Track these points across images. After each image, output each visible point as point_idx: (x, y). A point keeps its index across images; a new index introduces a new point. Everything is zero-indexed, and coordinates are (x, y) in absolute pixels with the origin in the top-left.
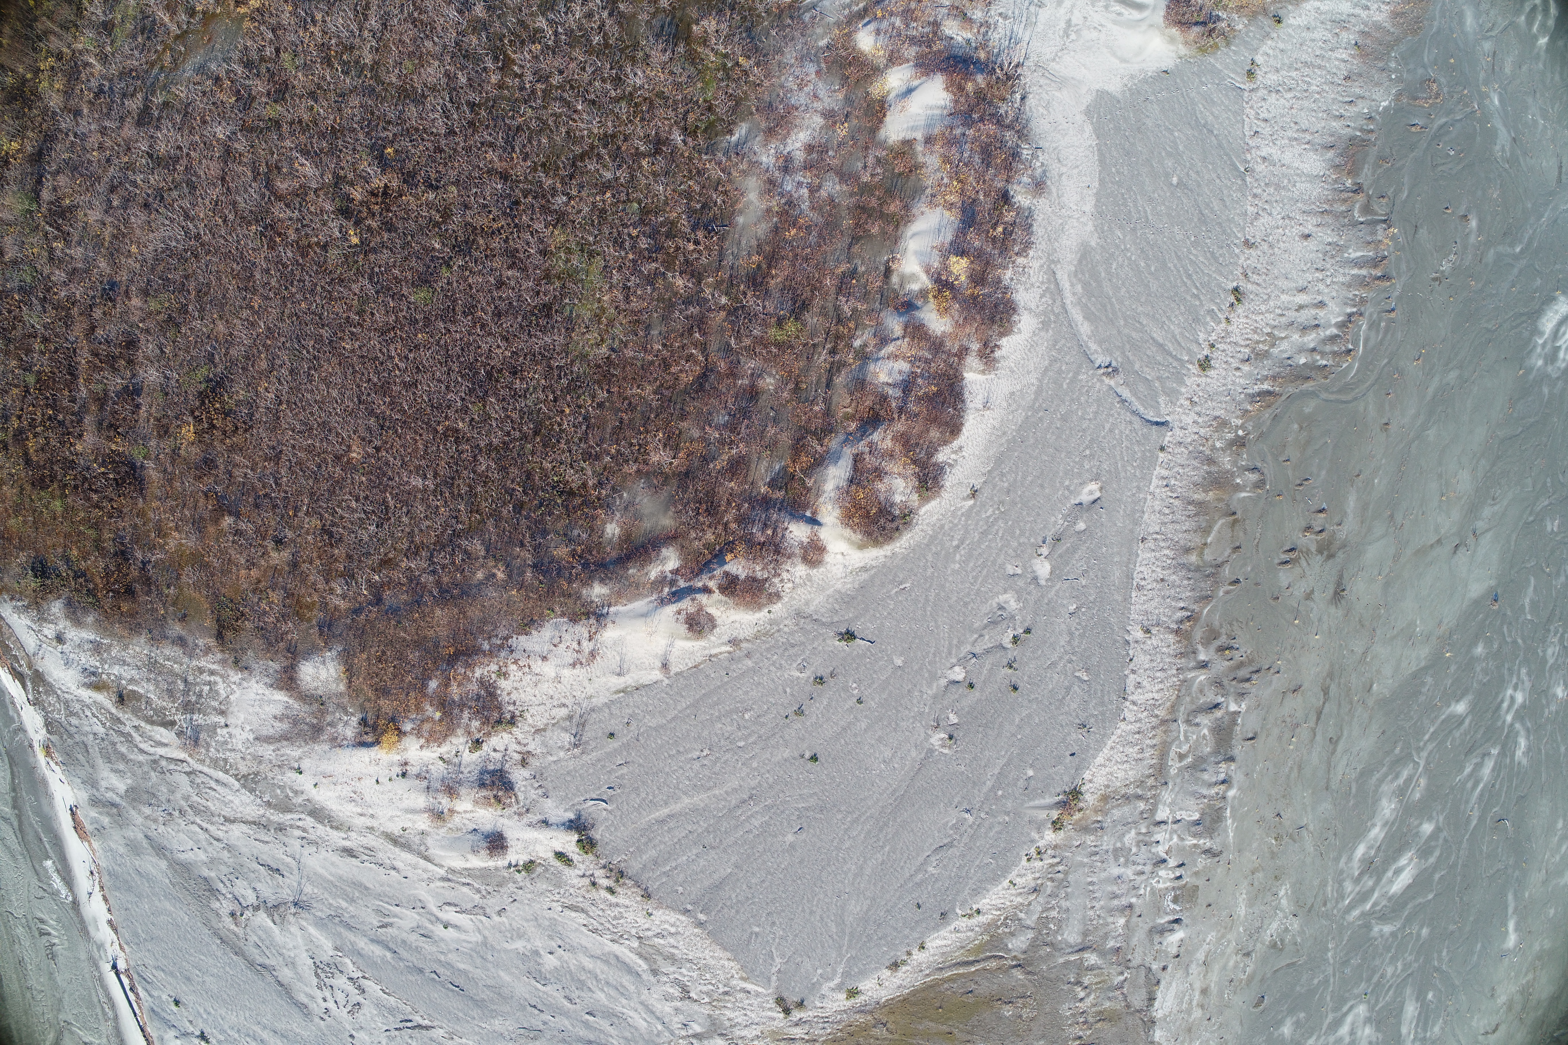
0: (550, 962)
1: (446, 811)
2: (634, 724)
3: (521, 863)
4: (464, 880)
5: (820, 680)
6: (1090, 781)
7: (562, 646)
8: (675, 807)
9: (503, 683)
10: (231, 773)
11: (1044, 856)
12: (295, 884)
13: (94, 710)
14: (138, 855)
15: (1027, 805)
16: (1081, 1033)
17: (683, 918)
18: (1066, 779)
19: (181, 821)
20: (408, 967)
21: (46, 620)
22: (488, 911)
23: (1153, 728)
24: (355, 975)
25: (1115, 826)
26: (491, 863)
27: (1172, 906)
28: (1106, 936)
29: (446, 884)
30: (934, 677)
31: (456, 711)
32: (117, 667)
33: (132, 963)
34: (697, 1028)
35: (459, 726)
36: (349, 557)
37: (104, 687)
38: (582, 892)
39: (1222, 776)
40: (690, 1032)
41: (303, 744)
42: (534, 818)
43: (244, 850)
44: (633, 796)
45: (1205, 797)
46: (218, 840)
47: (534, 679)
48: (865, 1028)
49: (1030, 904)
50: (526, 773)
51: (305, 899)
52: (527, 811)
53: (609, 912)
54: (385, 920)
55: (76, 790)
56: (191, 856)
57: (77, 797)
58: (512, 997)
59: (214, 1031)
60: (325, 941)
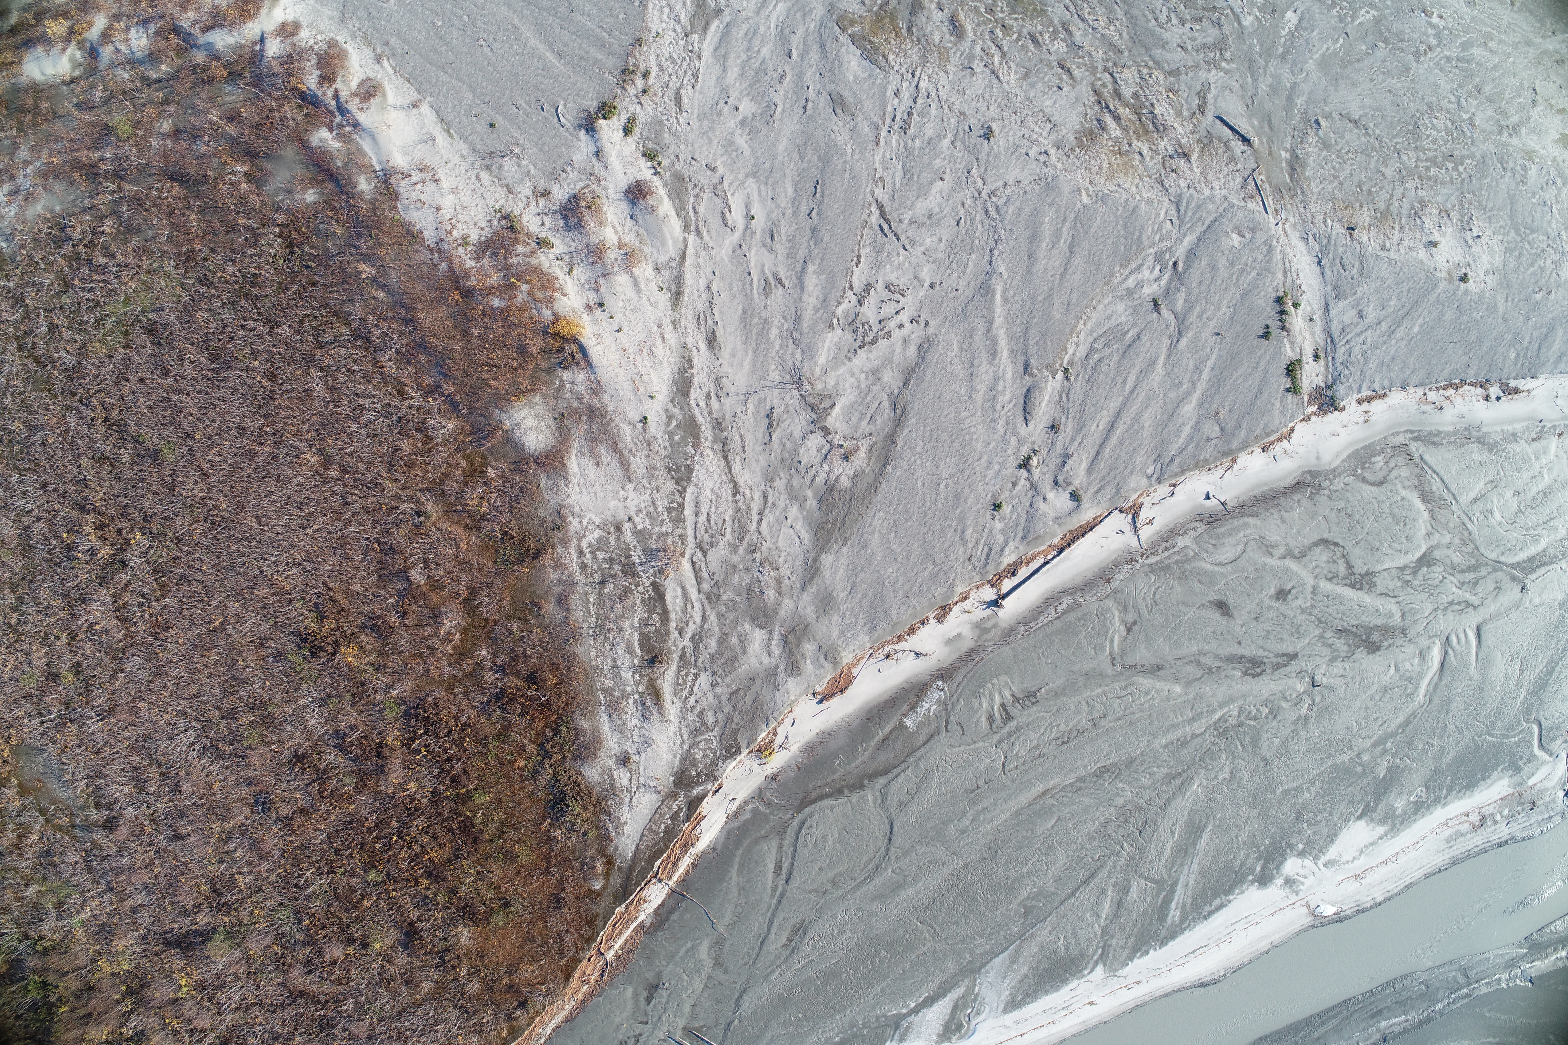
0: (747, 107)
1: (622, 252)
2: (474, 110)
3: (649, 164)
4: (692, 214)
7: (423, 197)
8: (542, 47)
9: (474, 237)
10: (681, 500)
12: (776, 392)
13: (685, 693)
14: (831, 594)
19: (763, 549)
20: (816, 243)
21: (613, 786)
22: (715, 181)
24: (854, 299)
26: (662, 192)
29: (704, 230)
31: (513, 270)
32: (623, 674)
33: (977, 578)
35: (529, 263)
37: (654, 687)
38: (658, 99)
41: (613, 425)
42: (597, 166)
43: (763, 463)
44: (543, 86)
46: (765, 497)
47: (460, 211)
50: (555, 189)
51: (788, 377)
52: (592, 174)
53: (670, 70)
54: (773, 282)
55: (792, 698)
56: (798, 526)
57: (800, 695)
58: (803, 132)
59: (1009, 451)
60: (828, 341)
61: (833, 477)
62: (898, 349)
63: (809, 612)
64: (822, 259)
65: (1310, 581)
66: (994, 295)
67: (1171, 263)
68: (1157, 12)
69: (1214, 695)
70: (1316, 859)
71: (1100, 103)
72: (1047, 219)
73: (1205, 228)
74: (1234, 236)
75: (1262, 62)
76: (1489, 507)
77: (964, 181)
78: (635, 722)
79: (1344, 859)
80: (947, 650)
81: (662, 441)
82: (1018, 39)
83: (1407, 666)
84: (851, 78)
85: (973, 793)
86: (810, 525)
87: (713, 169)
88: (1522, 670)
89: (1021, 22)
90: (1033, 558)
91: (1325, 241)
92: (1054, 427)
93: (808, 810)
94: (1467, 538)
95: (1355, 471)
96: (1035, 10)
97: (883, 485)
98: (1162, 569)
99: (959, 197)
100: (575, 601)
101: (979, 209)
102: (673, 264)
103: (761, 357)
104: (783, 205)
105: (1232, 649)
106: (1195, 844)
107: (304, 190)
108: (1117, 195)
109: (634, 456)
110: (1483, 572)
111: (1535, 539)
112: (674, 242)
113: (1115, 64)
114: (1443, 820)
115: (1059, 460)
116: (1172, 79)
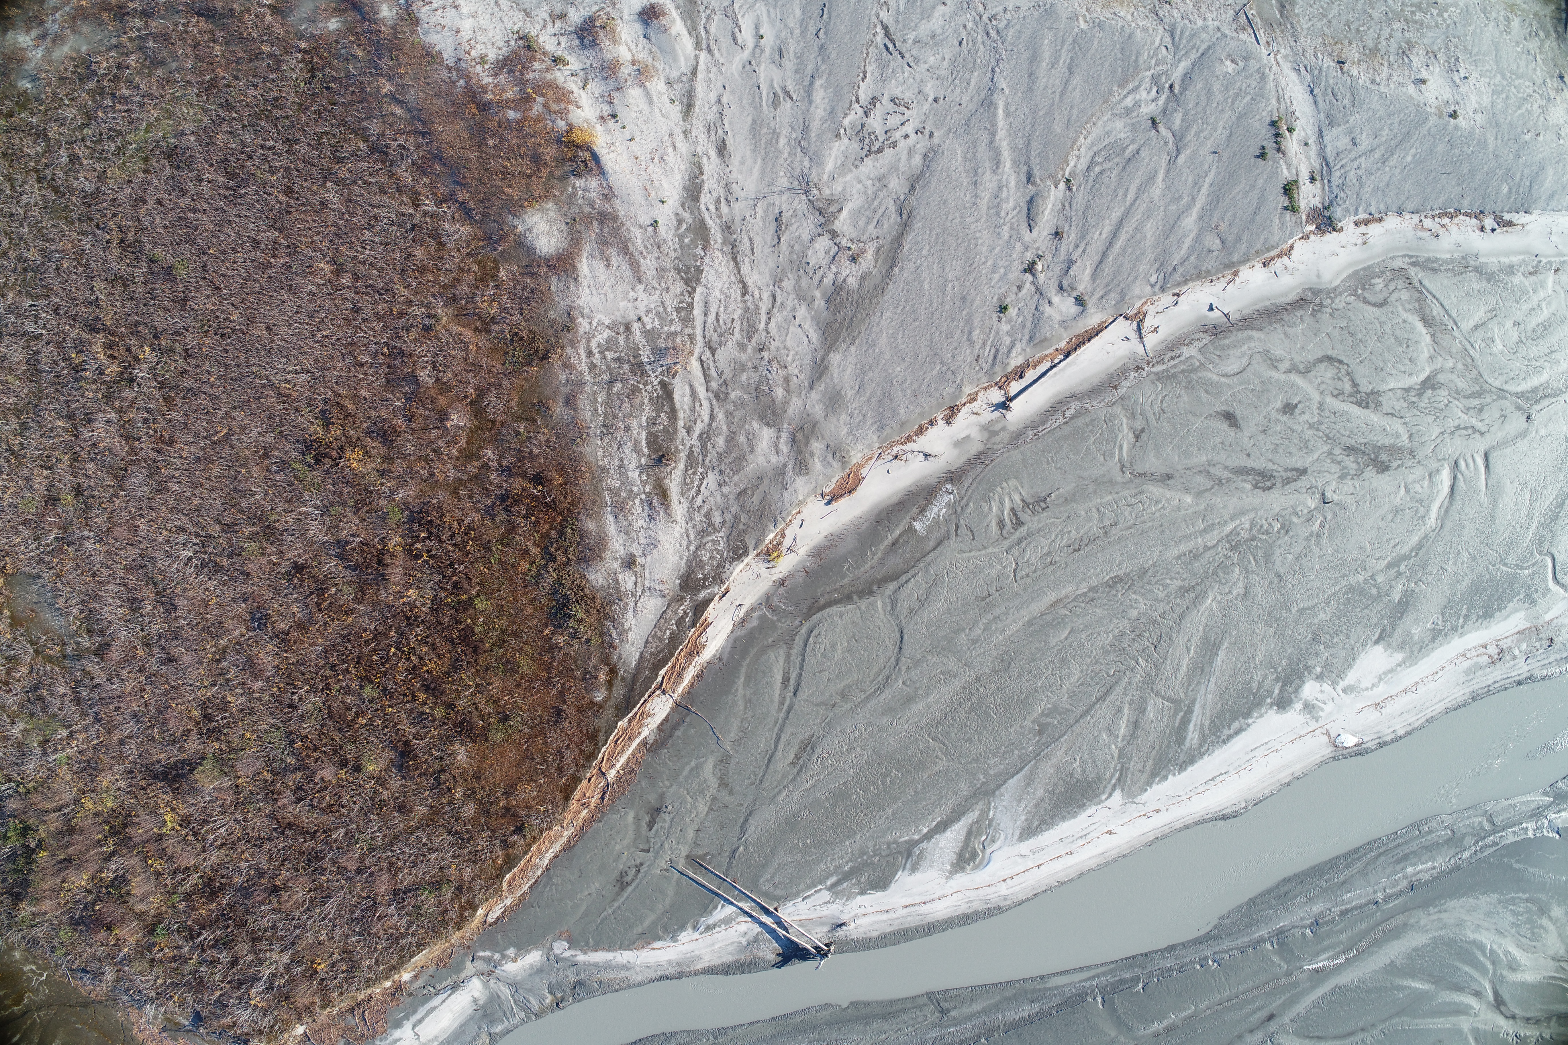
1: (635, 67)
4: (703, 33)
7: (443, 22)
9: (492, 56)
10: (690, 300)
12: (785, 197)
13: (692, 493)
14: (839, 393)
19: (772, 347)
20: (823, 60)
21: (617, 590)
24: (860, 111)
26: (674, 13)
29: (715, 48)
31: (528, 85)
32: (630, 474)
33: (984, 379)
35: (545, 78)
37: (661, 487)
41: (624, 228)
43: (772, 264)
46: (774, 297)
47: (479, 33)
50: (571, 11)
51: (796, 183)
54: (781, 95)
55: (801, 498)
56: (807, 325)
57: (808, 495)
59: (1014, 256)
60: (835, 150)
61: (841, 278)
62: (904, 157)
63: (818, 411)
64: (830, 73)
65: (1316, 397)
66: (996, 109)
67: (1167, 86)
69: (1225, 506)
70: (1334, 683)
72: (1046, 42)
73: (1199, 55)
74: (1228, 63)
76: (1490, 335)
77: (965, 6)
78: (641, 523)
79: (1363, 685)
80: (956, 452)
81: (672, 243)
83: (1417, 488)
85: (984, 601)
86: (818, 324)
88: (1533, 501)
90: (1039, 361)
91: (1316, 73)
92: (1057, 234)
93: (816, 617)
94: (1470, 364)
95: (1356, 291)
97: (890, 286)
98: (1168, 377)
99: (961, 20)
100: (583, 401)
101: (980, 31)
102: (685, 79)
103: (770, 165)
104: (791, 25)
105: (1241, 461)
106: (1211, 662)
107: (328, 18)
108: (1114, 22)
109: (645, 258)
110: (1488, 399)
111: (1538, 370)
112: (686, 59)
114: (1461, 651)
115: (1064, 266)
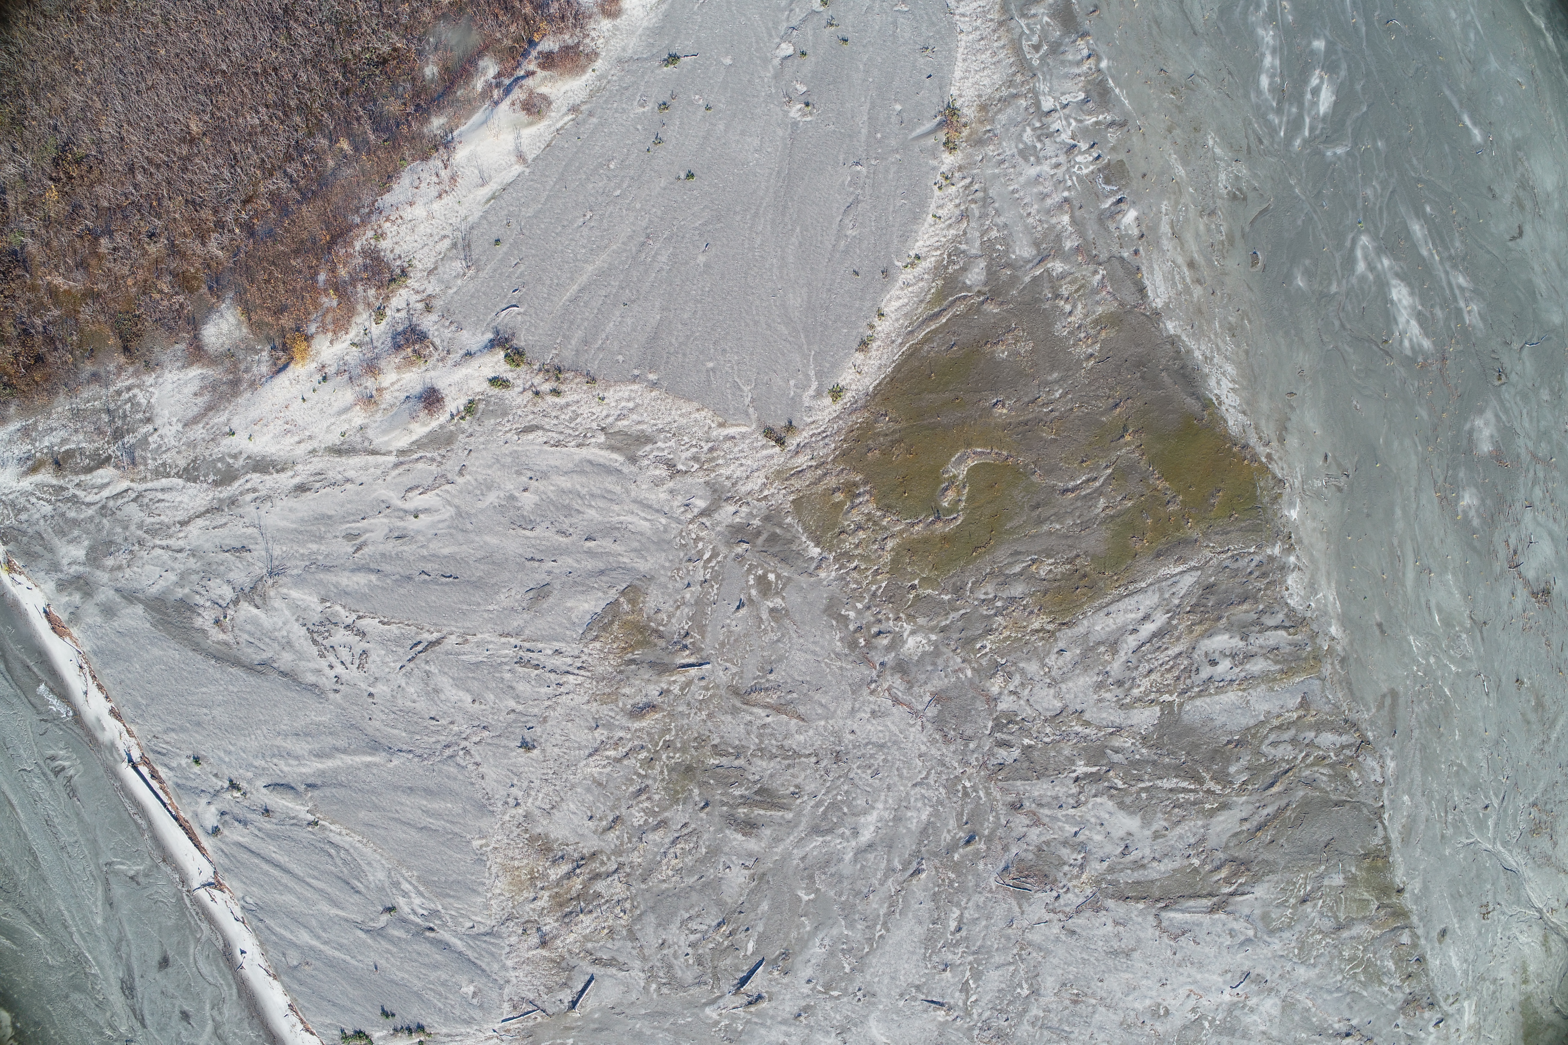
0: (528, 500)
1: (374, 393)
2: (513, 221)
3: (462, 408)
4: (416, 456)
5: (664, 106)
6: (960, 96)
7: (423, 185)
8: (583, 279)
9: (384, 244)
10: (172, 473)
11: (954, 180)
12: (263, 553)
13: (38, 493)
14: (115, 615)
15: (910, 137)
16: (1090, 350)
17: (635, 387)
18: (935, 100)
19: (142, 552)
20: (397, 580)
22: (449, 476)
23: (994, 31)
24: (349, 621)
25: (1008, 130)
26: (434, 424)
27: (1108, 188)
28: (1059, 238)
29: (400, 470)
30: (766, 61)
31: (350, 288)
32: (47, 438)
33: (144, 744)
34: (701, 504)
35: (358, 303)
36: (216, 211)
37: (40, 465)
38: (530, 408)
39: (1085, 52)
40: (696, 511)
41: (227, 405)
42: (456, 356)
43: (207, 546)
44: (539, 287)
45: (1079, 75)
46: (180, 551)
47: (409, 226)
48: (866, 428)
49: (965, 233)
50: (433, 317)
51: (277, 563)
52: (449, 352)
53: (563, 417)
54: (358, 542)
55: (43, 587)
56: (162, 583)
57: (46, 593)
58: (506, 559)
59: (241, 771)
60: (310, 598)
61: (201, 610)
62: (312, 665)
63: (101, 597)
64: (383, 588)
66: (370, 754)
67: (432, 925)
68: (699, 920)
71: (582, 859)
72: (449, 805)
73: (473, 959)
74: (471, 989)
75: (667, 1025)
77: (476, 723)
78: (17, 452)
80: (93, 718)
81: (217, 451)
82: (639, 775)
84: (569, 605)
86: (163, 592)
87: (461, 473)
89: (659, 777)
90: (166, 793)
92: (267, 812)
96: (677, 792)
97: (199, 657)
99: (459, 718)
100: (95, 388)
101: (450, 738)
102: (366, 444)
103: (291, 537)
104: (431, 546)
107: (437, 63)
108: (487, 875)
109: (203, 428)
112: (386, 443)
113: (628, 875)
115: (241, 817)
116: (625, 933)
